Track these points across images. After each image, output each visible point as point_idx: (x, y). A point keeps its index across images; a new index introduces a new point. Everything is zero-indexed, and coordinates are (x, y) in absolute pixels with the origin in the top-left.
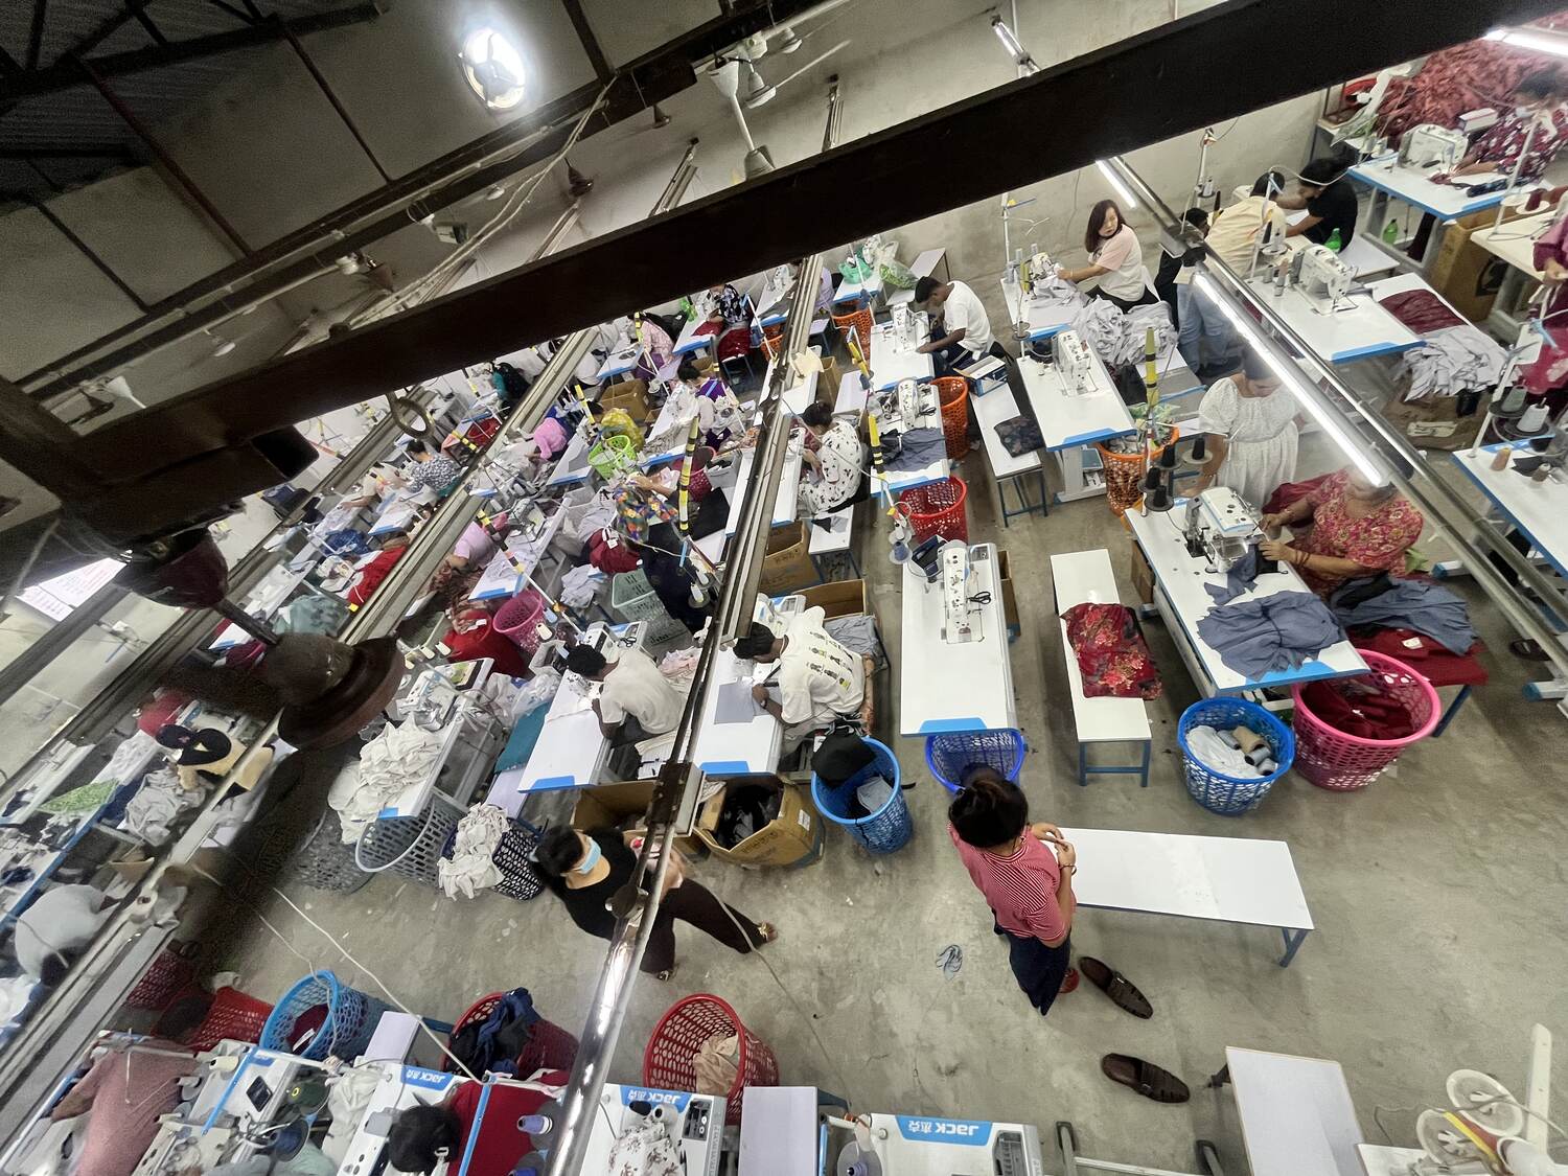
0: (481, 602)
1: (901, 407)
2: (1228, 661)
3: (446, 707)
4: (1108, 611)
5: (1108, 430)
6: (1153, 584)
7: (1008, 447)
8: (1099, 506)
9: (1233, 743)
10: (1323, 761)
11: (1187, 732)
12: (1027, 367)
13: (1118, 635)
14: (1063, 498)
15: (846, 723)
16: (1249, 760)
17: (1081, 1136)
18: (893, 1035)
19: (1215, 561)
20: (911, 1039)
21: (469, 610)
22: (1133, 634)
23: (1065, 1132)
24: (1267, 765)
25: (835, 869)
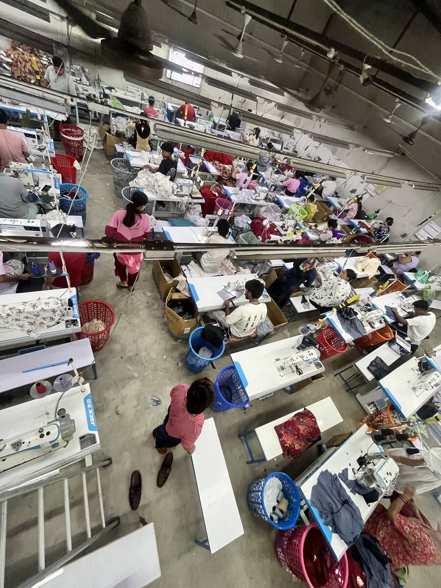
0: (224, 191)
1: (369, 313)
2: (315, 488)
3: (183, 193)
4: (315, 428)
5: (401, 407)
6: (336, 446)
7: (371, 364)
8: (361, 413)
9: (279, 499)
10: (287, 544)
11: (276, 477)
12: (413, 362)
13: (307, 435)
14: (358, 396)
15: (227, 333)
16: (274, 508)
17: (109, 468)
18: (124, 387)
19: (360, 472)
20: (124, 394)
21: (220, 189)
22: (310, 442)
23: (108, 462)
24: (275, 517)
25: (174, 348)
